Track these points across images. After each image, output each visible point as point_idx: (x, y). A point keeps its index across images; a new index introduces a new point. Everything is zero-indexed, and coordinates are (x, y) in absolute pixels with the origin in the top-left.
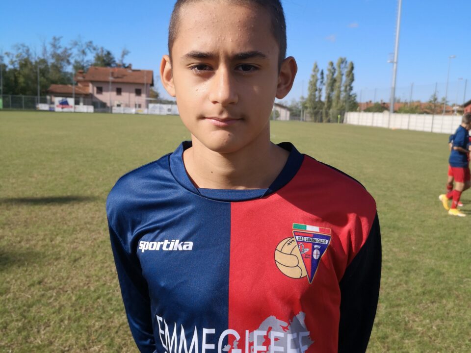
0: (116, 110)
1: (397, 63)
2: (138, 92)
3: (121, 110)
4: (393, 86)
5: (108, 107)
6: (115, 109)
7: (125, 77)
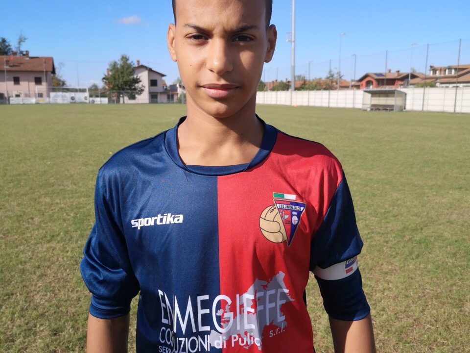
0: (14, 100)
1: (294, 42)
2: (38, 81)
3: (19, 101)
4: (293, 64)
5: (6, 98)
6: (12, 100)
7: (22, 66)
